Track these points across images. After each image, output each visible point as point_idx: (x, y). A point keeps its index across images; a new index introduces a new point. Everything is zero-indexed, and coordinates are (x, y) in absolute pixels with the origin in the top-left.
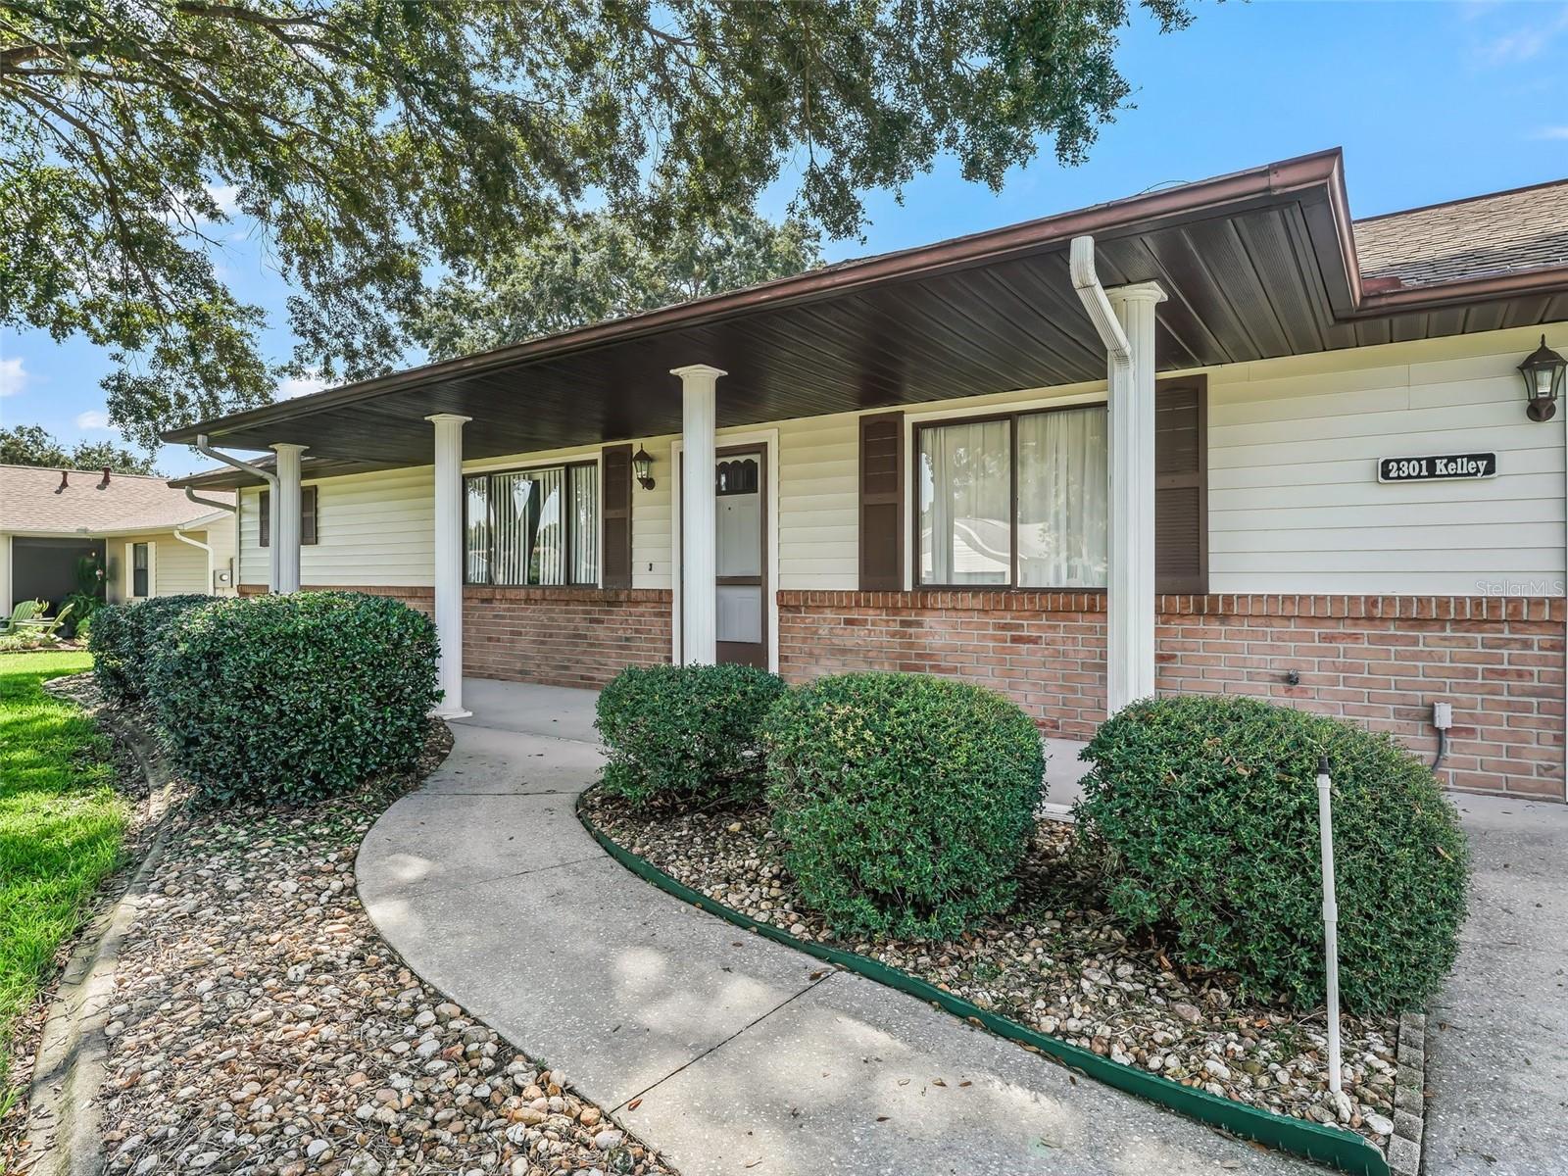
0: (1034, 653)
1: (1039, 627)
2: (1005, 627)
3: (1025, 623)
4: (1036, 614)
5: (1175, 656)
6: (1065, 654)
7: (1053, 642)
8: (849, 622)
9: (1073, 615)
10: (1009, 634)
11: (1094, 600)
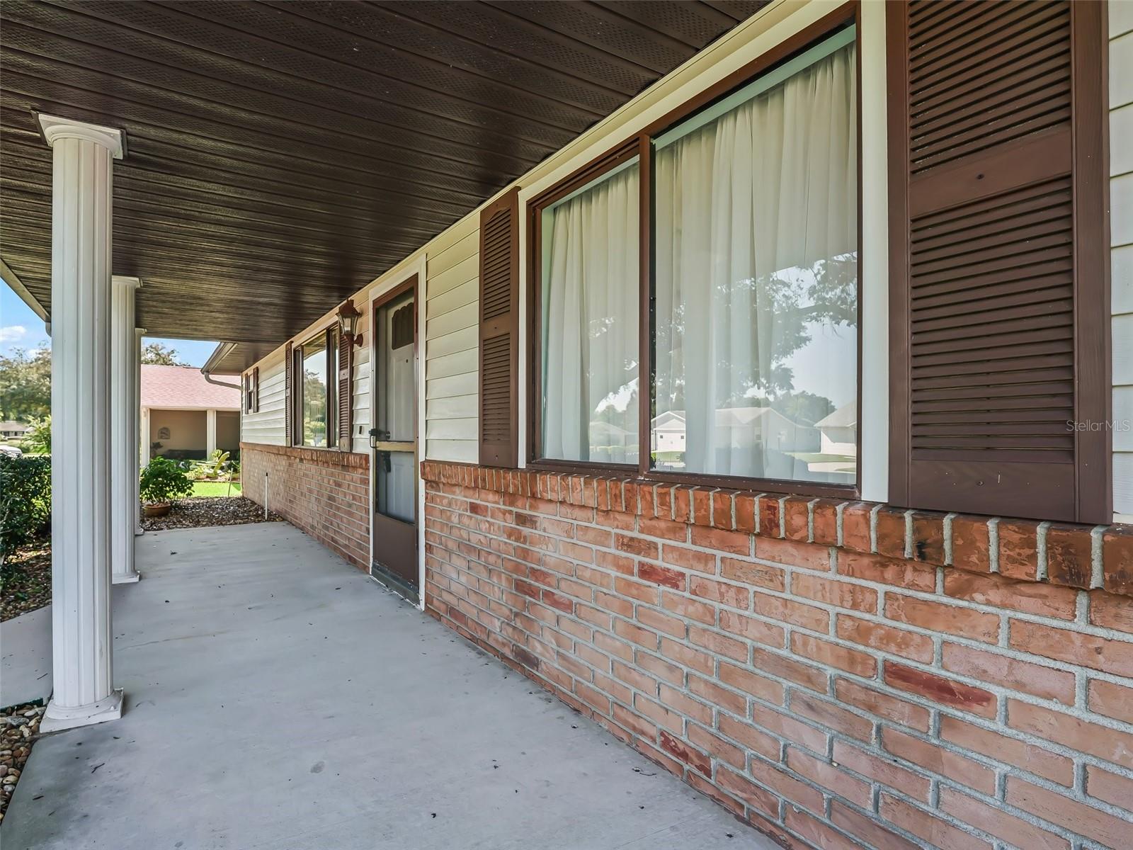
0: (672, 604)
1: (682, 554)
2: (630, 545)
3: (660, 541)
4: (676, 529)
5: (985, 698)
6: (723, 620)
7: (700, 590)
8: (474, 508)
9: (739, 539)
10: (637, 558)
11: (773, 510)
